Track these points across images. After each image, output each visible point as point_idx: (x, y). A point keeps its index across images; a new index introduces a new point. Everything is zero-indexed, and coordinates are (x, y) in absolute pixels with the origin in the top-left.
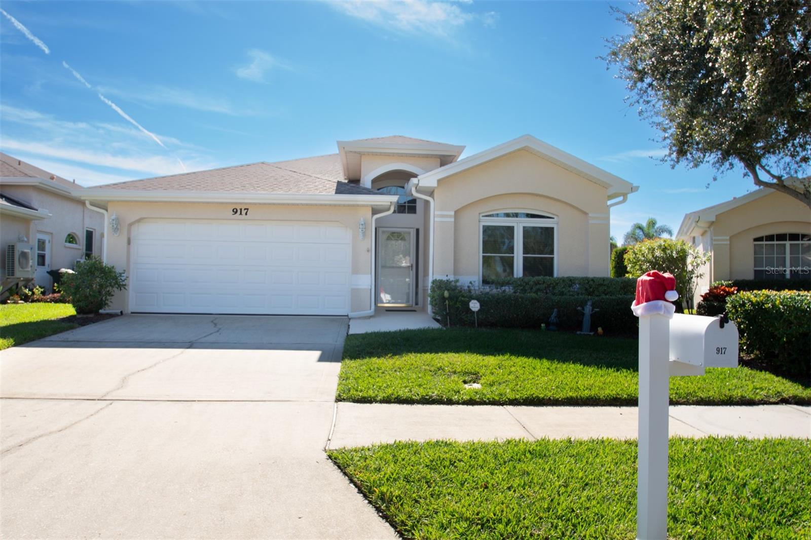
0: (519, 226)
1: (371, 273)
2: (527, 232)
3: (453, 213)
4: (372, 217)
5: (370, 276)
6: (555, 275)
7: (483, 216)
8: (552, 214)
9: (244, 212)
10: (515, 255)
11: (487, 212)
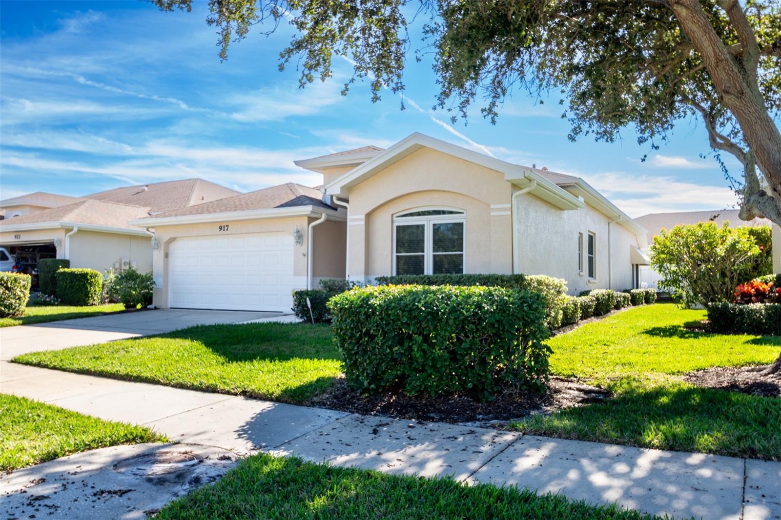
0: (428, 223)
1: (307, 276)
2: (437, 229)
3: (363, 217)
4: (309, 224)
5: (306, 277)
6: (464, 272)
7: (397, 217)
8: (462, 209)
9: (226, 228)
10: (425, 254)
11: (399, 212)
